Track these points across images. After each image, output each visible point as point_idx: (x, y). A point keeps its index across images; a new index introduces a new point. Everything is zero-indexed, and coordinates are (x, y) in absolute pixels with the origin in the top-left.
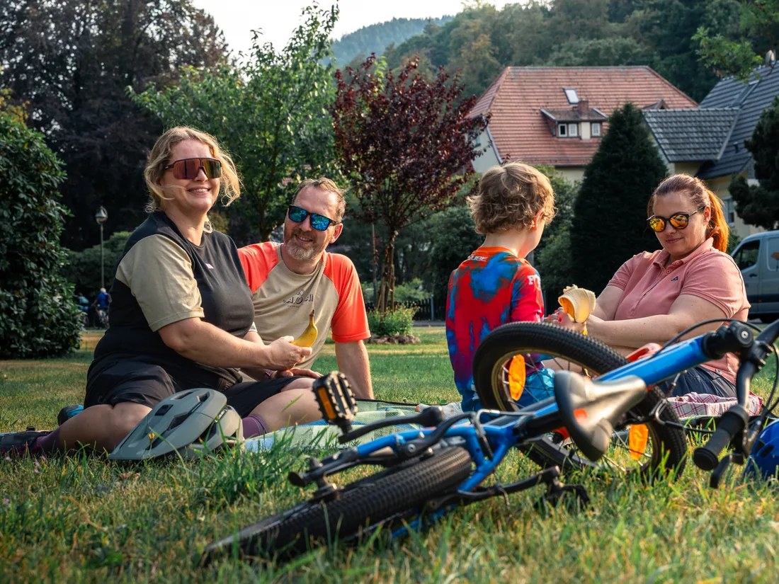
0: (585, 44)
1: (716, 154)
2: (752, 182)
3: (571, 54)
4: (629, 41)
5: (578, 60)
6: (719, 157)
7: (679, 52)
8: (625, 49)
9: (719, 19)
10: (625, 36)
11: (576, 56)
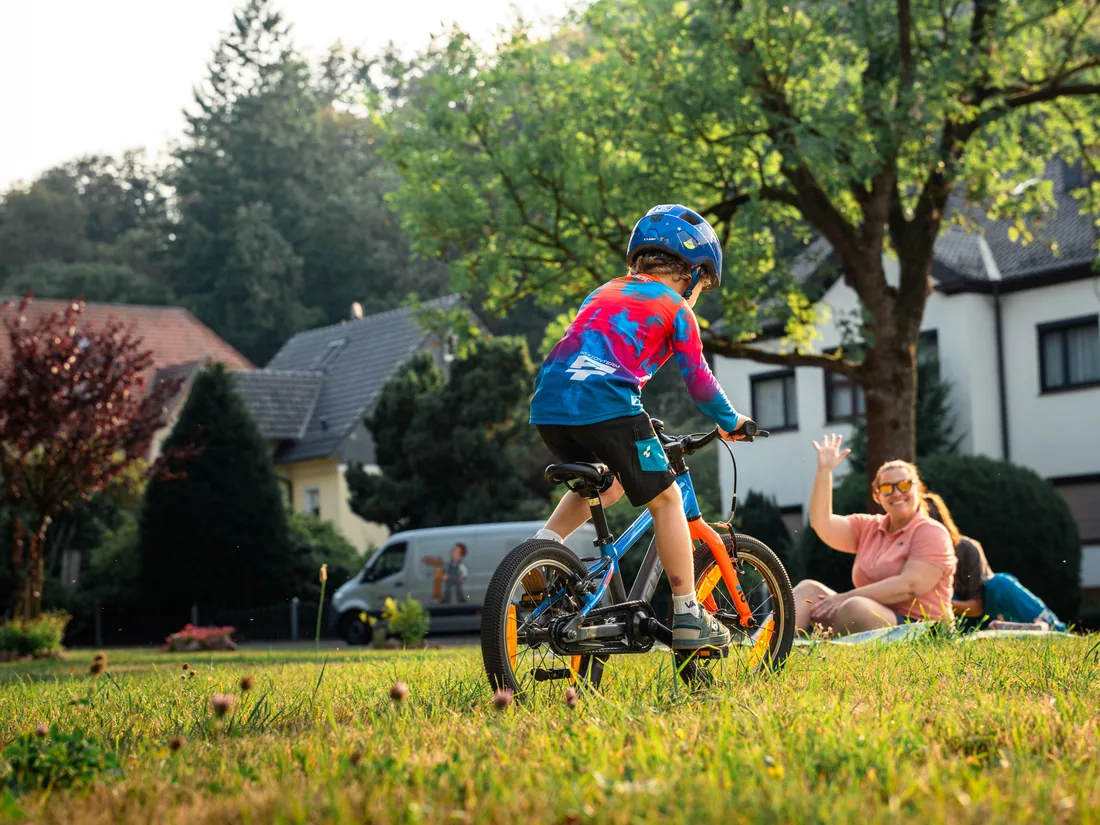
0: (59, 269)
1: (297, 431)
2: (372, 470)
3: (43, 281)
4: (124, 269)
5: (52, 289)
6: (301, 435)
7: (200, 291)
8: (120, 279)
9: (252, 253)
10: (118, 262)
11: (50, 283)
